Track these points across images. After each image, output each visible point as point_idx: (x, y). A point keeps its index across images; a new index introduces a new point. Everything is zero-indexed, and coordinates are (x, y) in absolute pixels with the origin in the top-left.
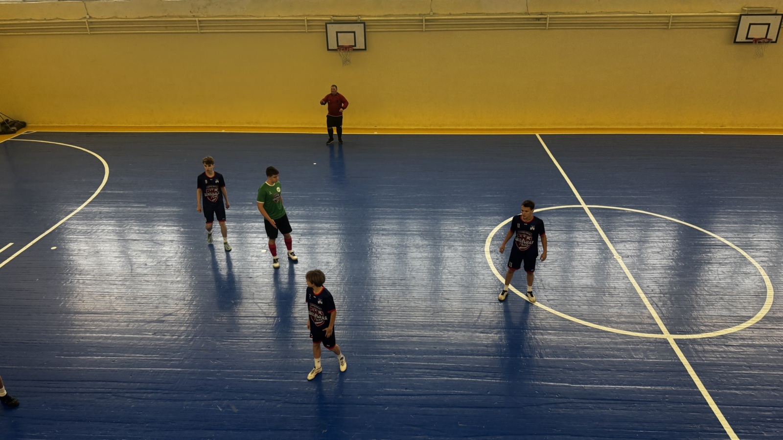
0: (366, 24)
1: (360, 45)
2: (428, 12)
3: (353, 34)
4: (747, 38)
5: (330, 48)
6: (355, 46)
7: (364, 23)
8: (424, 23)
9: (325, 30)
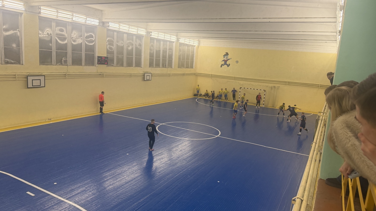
0: (45, 76)
1: (43, 85)
2: (66, 71)
3: (40, 80)
4: (147, 79)
5: (28, 87)
6: (40, 85)
7: (44, 76)
8: (67, 76)
9: (26, 79)
